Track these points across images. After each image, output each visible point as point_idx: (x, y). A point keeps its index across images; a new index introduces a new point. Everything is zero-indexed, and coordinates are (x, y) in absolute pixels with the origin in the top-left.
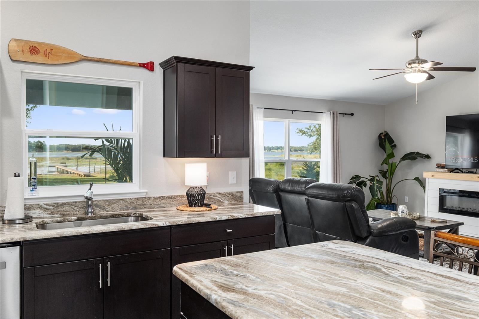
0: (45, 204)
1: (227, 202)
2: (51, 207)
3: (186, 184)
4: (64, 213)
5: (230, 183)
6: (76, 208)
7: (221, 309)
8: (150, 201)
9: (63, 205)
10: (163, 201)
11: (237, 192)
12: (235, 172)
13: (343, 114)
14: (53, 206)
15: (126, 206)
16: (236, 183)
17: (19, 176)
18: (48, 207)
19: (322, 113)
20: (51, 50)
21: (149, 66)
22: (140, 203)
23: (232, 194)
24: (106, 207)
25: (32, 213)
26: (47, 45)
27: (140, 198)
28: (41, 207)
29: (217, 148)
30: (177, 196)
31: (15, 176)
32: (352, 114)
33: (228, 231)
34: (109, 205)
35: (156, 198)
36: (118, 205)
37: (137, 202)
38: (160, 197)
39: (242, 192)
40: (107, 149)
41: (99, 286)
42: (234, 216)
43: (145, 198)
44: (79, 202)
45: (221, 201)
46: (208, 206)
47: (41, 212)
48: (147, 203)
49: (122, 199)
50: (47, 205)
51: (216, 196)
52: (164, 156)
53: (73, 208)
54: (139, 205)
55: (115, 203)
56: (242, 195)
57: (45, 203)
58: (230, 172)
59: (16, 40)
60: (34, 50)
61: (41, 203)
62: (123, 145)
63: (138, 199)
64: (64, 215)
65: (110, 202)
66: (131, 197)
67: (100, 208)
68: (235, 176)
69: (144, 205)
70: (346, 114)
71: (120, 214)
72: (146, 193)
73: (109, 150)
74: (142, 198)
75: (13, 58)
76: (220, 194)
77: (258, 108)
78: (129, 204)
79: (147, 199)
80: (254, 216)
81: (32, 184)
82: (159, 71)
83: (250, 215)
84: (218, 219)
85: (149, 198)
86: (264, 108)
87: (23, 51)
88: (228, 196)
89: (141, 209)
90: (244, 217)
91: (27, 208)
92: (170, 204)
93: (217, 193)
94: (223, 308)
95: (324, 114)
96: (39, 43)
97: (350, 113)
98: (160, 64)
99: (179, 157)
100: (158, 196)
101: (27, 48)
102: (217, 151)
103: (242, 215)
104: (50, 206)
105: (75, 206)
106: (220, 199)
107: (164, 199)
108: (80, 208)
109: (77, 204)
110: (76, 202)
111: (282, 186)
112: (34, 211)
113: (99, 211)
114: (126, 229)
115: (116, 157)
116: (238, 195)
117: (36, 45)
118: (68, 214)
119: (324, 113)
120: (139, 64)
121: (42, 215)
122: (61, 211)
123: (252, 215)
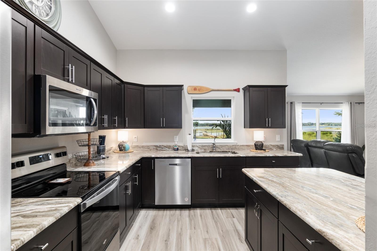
1: (275, 149)
2: (201, 147)
3: (254, 140)
4: (205, 149)
5: (277, 140)
6: (209, 148)
7: (256, 183)
8: (238, 147)
9: (205, 146)
10: (244, 147)
11: (280, 145)
12: (280, 135)
13: (359, 103)
14: (201, 146)
15: (228, 148)
16: (280, 140)
17: (190, 135)
18: (200, 147)
19: (342, 103)
20: (201, 88)
21: (238, 90)
22: (234, 147)
23: (278, 146)
24: (220, 148)
25: (194, 148)
26: (200, 86)
28: (197, 146)
29: (268, 124)
30: (250, 145)
31: (189, 135)
33: (273, 161)
34: (221, 147)
35: (241, 146)
36: (225, 148)
37: (233, 147)
38: (243, 145)
39: (283, 145)
40: (222, 125)
41: (217, 177)
42: (276, 155)
43: (236, 145)
44: (211, 145)
46: (265, 150)
47: (197, 148)
49: (227, 145)
50: (199, 146)
51: (269, 146)
52: (244, 128)
53: (208, 147)
54: (233, 148)
56: (283, 146)
57: (199, 145)
58: (277, 135)
59: (190, 86)
60: (195, 89)
61: (198, 145)
62: (229, 123)
63: (233, 145)
64: (205, 150)
65: (222, 146)
66: (231, 145)
67: (218, 148)
68: (280, 137)
69: (236, 148)
70: (361, 103)
71: (226, 151)
72: (237, 143)
73: (223, 126)
74: (235, 145)
75: (189, 93)
76: (271, 145)
77: (298, 103)
81: (195, 138)
82: (242, 91)
84: (268, 156)
85: (238, 145)
86: (302, 103)
87: (192, 90)
88: (275, 147)
89: (234, 150)
90: (281, 156)
91: (193, 146)
92: (247, 148)
93: (270, 145)
94: (257, 182)
96: (197, 86)
98: (242, 89)
99: (250, 128)
100: (242, 145)
101: (193, 89)
102: (268, 125)
103: (280, 155)
104: (200, 146)
105: (209, 147)
106: (272, 148)
107: (244, 146)
108: (211, 148)
109: (210, 146)
110: (209, 145)
111: (310, 143)
112: (195, 148)
113: (218, 149)
114: (227, 156)
115: (226, 129)
116: (281, 146)
117: (196, 87)
118: (207, 150)
119: (344, 103)
120: (234, 89)
121: (198, 149)
122: (204, 148)
123: (285, 155)
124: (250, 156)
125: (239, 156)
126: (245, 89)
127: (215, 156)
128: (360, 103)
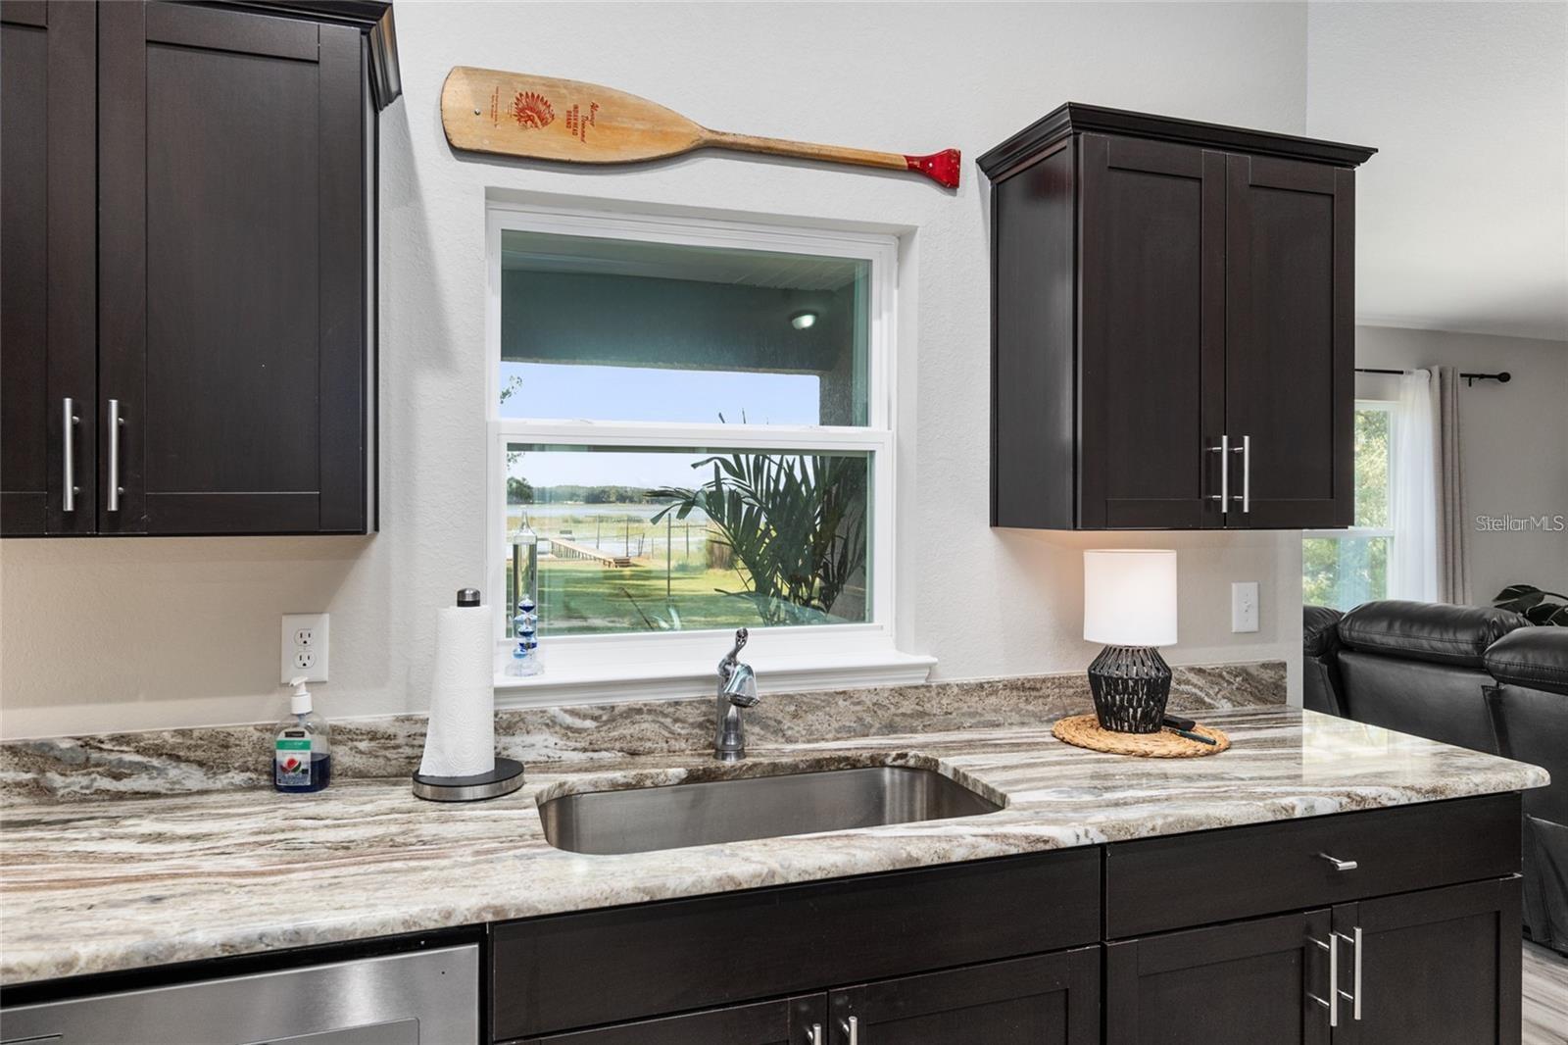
0: (566, 711)
1: (1225, 707)
2: (589, 724)
3: (1089, 638)
4: (635, 745)
5: (1234, 631)
6: (677, 728)
8: (944, 701)
9: (632, 713)
10: (993, 700)
11: (1265, 666)
12: (1254, 585)
13: (1470, 376)
14: (595, 718)
15: (860, 719)
16: (1255, 628)
17: (476, 603)
18: (578, 723)
19: (1402, 373)
20: (594, 107)
21: (941, 170)
22: (908, 707)
23: (1243, 673)
24: (786, 724)
25: (519, 749)
26: (578, 88)
27: (910, 687)
28: (551, 724)
29: (1234, 486)
30: (1044, 681)
31: (462, 603)
32: (1504, 377)
33: (1342, 865)
34: (795, 716)
35: (967, 690)
36: (827, 717)
37: (896, 705)
38: (981, 686)
39: (1283, 665)
42: (1363, 799)
43: (928, 687)
44: (690, 703)
45: (1204, 703)
47: (552, 740)
48: (932, 707)
49: (844, 693)
50: (573, 713)
51: (1188, 682)
52: (995, 522)
53: (666, 727)
54: (903, 714)
55: (818, 708)
56: (1283, 678)
57: (568, 705)
58: (1234, 586)
59: (470, 72)
60: (531, 109)
61: (554, 707)
62: (772, 484)
63: (900, 692)
64: (633, 753)
65: (800, 706)
66: (878, 686)
67: (766, 727)
68: (1254, 599)
69: (923, 714)
70: (1482, 376)
71: (847, 759)
72: (930, 667)
73: (736, 500)
74: (916, 688)
75: (457, 143)
76: (1200, 671)
78: (868, 710)
79: (933, 694)
80: (1443, 797)
81: (523, 628)
82: (973, 182)
83: (1428, 792)
84: (1298, 814)
85: (944, 688)
87: (494, 114)
88: (1229, 683)
89: (913, 731)
90: (1403, 801)
91: (505, 726)
92: (1019, 711)
93: (1192, 669)
95: (1409, 377)
96: (551, 84)
97: (1497, 374)
98: (979, 161)
99: (1088, 526)
100: (972, 679)
101: (507, 106)
102: (1234, 502)
104: (585, 717)
105: (676, 720)
106: (1203, 695)
107: (995, 692)
108: (693, 725)
109: (682, 712)
110: (677, 703)
111: (1350, 630)
112: (528, 739)
113: (762, 738)
116: (1268, 676)
117: (539, 91)
118: (650, 752)
119: (1410, 373)
120: (908, 158)
121: (555, 754)
122: (622, 738)
123: (1434, 791)
124: (1144, 834)
125: (1041, 847)
126: (999, 163)
127: (793, 879)
128: (1476, 376)
